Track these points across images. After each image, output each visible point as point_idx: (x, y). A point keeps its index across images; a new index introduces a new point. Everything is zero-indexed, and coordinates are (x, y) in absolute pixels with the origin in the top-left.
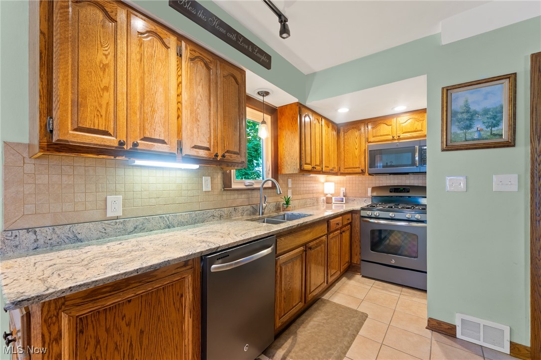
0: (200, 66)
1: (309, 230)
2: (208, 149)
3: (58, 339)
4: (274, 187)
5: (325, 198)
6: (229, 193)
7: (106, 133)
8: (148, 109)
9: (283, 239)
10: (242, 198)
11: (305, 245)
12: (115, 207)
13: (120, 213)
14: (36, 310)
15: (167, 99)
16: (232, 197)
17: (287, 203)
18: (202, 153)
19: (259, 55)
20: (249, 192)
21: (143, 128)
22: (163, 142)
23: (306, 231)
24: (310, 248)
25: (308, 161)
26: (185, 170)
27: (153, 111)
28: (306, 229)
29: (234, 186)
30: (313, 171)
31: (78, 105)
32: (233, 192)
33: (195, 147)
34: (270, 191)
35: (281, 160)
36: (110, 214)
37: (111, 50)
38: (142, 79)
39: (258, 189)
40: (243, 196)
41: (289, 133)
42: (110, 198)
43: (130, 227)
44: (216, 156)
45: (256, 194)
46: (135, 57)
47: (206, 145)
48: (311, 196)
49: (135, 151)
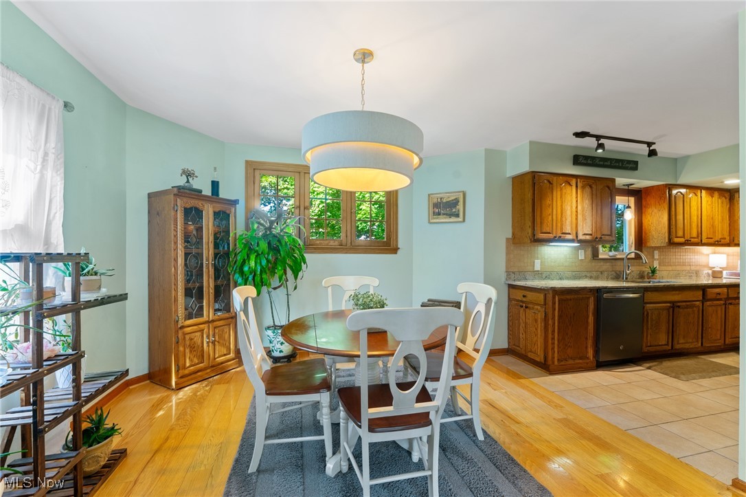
0: (588, 189)
1: (677, 292)
2: (591, 235)
3: (555, 303)
4: (638, 257)
5: (710, 272)
6: (597, 261)
7: (549, 233)
8: (564, 219)
9: (649, 293)
10: (607, 266)
11: (673, 303)
12: (538, 267)
13: (539, 269)
14: (550, 296)
15: (571, 212)
16: (599, 264)
17: (654, 271)
18: (588, 237)
19: (627, 165)
20: (613, 261)
21: (562, 229)
22: (569, 234)
23: (674, 292)
24: (679, 307)
25: (680, 233)
26: (570, 246)
27: (566, 219)
28: (673, 291)
29: (600, 257)
30: (688, 243)
31: (541, 223)
32: (599, 261)
33: (584, 234)
34: (633, 261)
35: (646, 234)
36: (536, 269)
37: (551, 197)
38: (562, 206)
39: (623, 259)
40: (608, 264)
41: (656, 211)
42: (536, 261)
43: (544, 276)
44: (597, 238)
45: (619, 263)
46: (559, 197)
47: (590, 232)
48: (688, 268)
49: (555, 239)
